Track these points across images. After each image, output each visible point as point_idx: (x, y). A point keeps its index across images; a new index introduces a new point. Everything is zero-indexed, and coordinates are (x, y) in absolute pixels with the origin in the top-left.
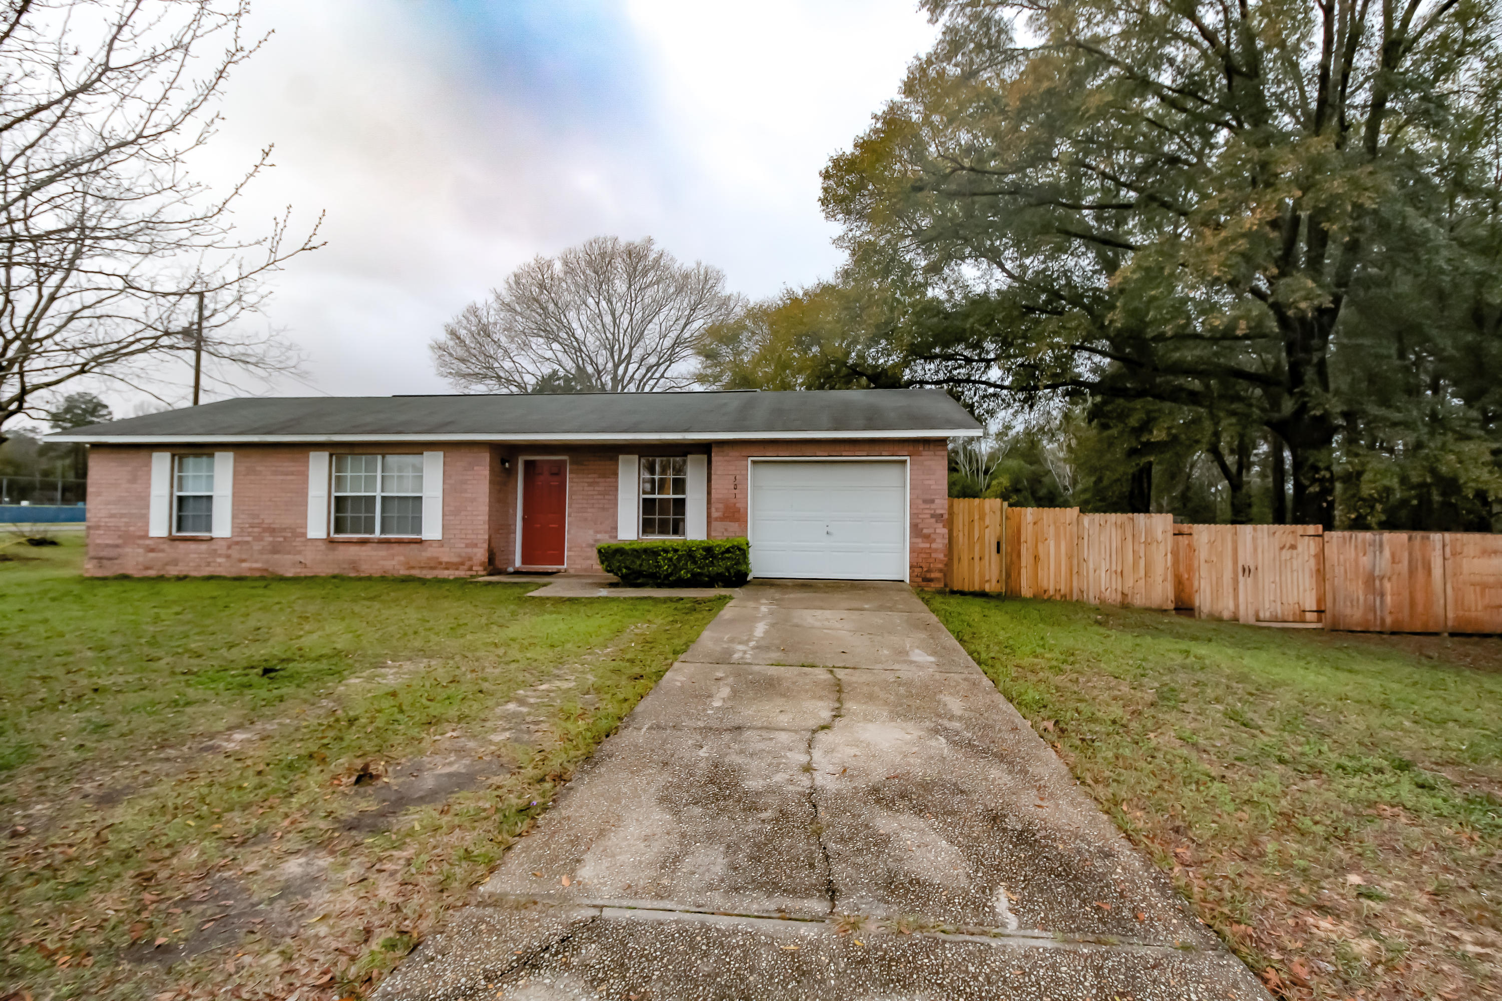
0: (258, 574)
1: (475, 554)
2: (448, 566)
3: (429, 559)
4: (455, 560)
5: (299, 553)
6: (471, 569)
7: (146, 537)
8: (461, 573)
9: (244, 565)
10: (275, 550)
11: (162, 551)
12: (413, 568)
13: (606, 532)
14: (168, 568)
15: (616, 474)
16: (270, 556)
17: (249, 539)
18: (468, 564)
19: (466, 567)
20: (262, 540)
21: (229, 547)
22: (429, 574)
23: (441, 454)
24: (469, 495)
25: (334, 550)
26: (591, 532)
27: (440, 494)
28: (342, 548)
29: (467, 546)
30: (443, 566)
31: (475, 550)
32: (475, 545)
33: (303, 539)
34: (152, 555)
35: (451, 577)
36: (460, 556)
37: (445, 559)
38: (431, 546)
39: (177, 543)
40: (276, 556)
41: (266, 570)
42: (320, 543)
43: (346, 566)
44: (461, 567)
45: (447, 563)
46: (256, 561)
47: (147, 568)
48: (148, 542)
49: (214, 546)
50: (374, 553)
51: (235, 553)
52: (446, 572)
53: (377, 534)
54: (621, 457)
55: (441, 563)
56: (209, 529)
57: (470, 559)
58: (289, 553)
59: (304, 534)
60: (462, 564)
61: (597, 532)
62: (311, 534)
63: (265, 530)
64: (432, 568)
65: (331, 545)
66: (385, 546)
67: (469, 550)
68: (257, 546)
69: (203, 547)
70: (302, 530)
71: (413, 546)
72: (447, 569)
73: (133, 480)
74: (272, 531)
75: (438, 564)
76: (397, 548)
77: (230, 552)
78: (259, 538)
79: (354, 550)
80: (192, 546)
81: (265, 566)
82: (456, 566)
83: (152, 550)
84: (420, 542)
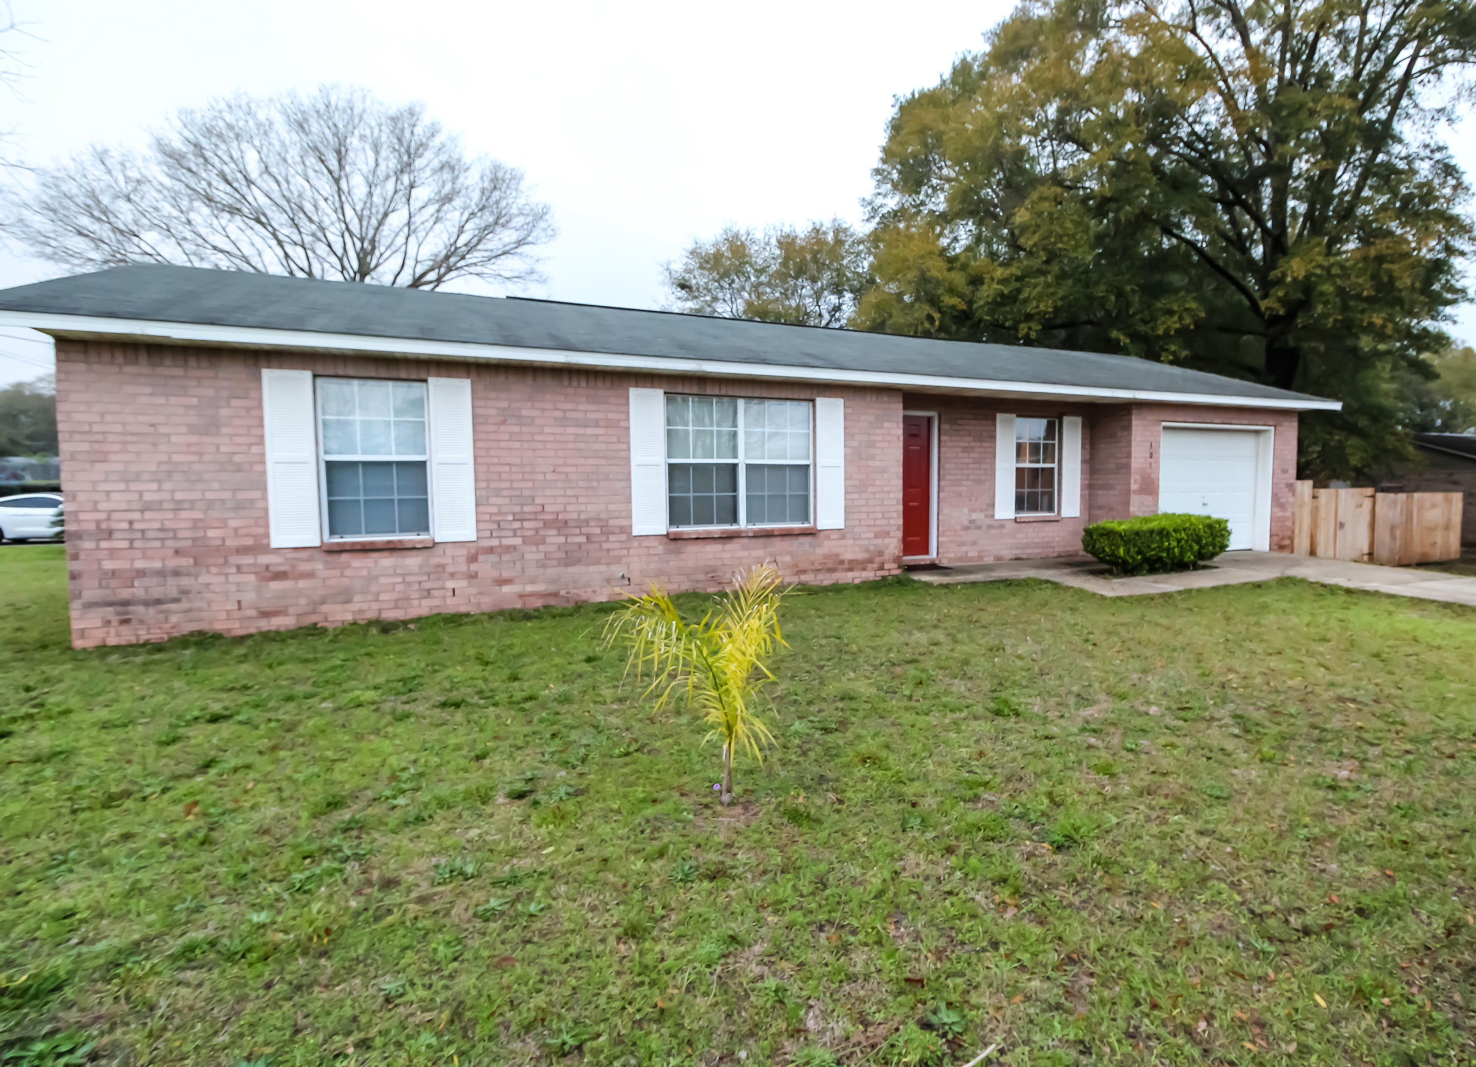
0: (539, 603)
1: (887, 547)
2: (852, 566)
3: (827, 557)
4: (861, 556)
5: (618, 560)
6: (881, 568)
7: (261, 546)
8: (870, 575)
9: (506, 589)
10: (570, 558)
11: (310, 575)
12: (804, 572)
13: (981, 510)
14: (325, 608)
15: (993, 437)
16: (561, 569)
17: (517, 541)
18: (878, 560)
19: (875, 566)
20: (544, 542)
21: (473, 559)
22: (827, 580)
23: (840, 402)
24: (878, 464)
25: (679, 552)
26: (966, 511)
27: (840, 461)
28: (692, 549)
29: (877, 536)
30: (846, 566)
31: (887, 541)
32: (887, 534)
33: (623, 537)
34: (275, 585)
35: (857, 581)
36: (867, 550)
37: (848, 556)
38: (828, 538)
39: (345, 557)
40: (571, 569)
41: (555, 595)
42: (654, 543)
43: (702, 577)
44: (870, 566)
45: (851, 561)
46: (533, 582)
47: (266, 614)
48: (263, 559)
49: (435, 559)
50: (745, 554)
51: (485, 567)
52: (850, 575)
53: (743, 523)
54: (999, 416)
55: (842, 562)
56: (423, 525)
57: (881, 553)
58: (598, 562)
59: (626, 530)
60: (871, 561)
61: (972, 511)
62: (638, 529)
63: (547, 524)
64: (831, 570)
65: (672, 546)
66: (761, 541)
67: (879, 541)
68: (532, 554)
69: (413, 561)
70: (623, 522)
71: (802, 539)
72: (851, 570)
73: (212, 426)
74: (562, 525)
75: (839, 564)
76: (779, 544)
77: (474, 567)
78: (537, 540)
79: (711, 550)
80: (386, 561)
81: (552, 588)
82: (862, 565)
83: (281, 576)
84: (812, 533)
